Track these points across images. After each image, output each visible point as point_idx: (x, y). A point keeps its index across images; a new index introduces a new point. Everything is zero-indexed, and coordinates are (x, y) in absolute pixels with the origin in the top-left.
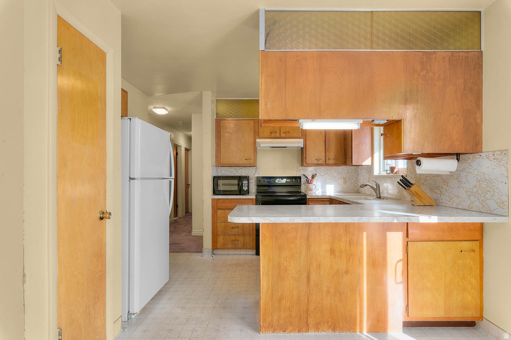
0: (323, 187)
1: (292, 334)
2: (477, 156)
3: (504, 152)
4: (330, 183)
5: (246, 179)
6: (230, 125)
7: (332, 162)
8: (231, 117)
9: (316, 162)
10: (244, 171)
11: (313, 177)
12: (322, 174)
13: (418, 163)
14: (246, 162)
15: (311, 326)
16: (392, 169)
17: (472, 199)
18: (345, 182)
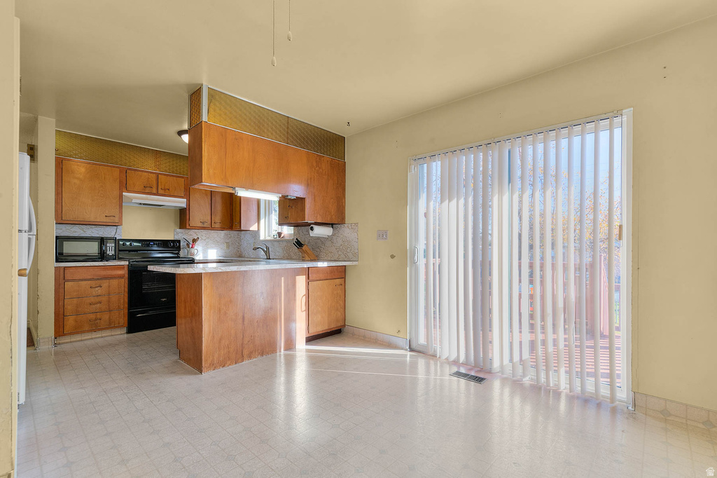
0: (205, 252)
1: (230, 367)
2: (342, 226)
3: (356, 224)
4: (212, 248)
5: (112, 241)
6: (79, 168)
7: (218, 225)
8: (81, 158)
9: (200, 225)
10: (97, 232)
11: (194, 241)
12: (204, 238)
13: (312, 229)
14: (107, 220)
15: (245, 356)
16: (280, 234)
17: (340, 253)
18: (228, 247)
